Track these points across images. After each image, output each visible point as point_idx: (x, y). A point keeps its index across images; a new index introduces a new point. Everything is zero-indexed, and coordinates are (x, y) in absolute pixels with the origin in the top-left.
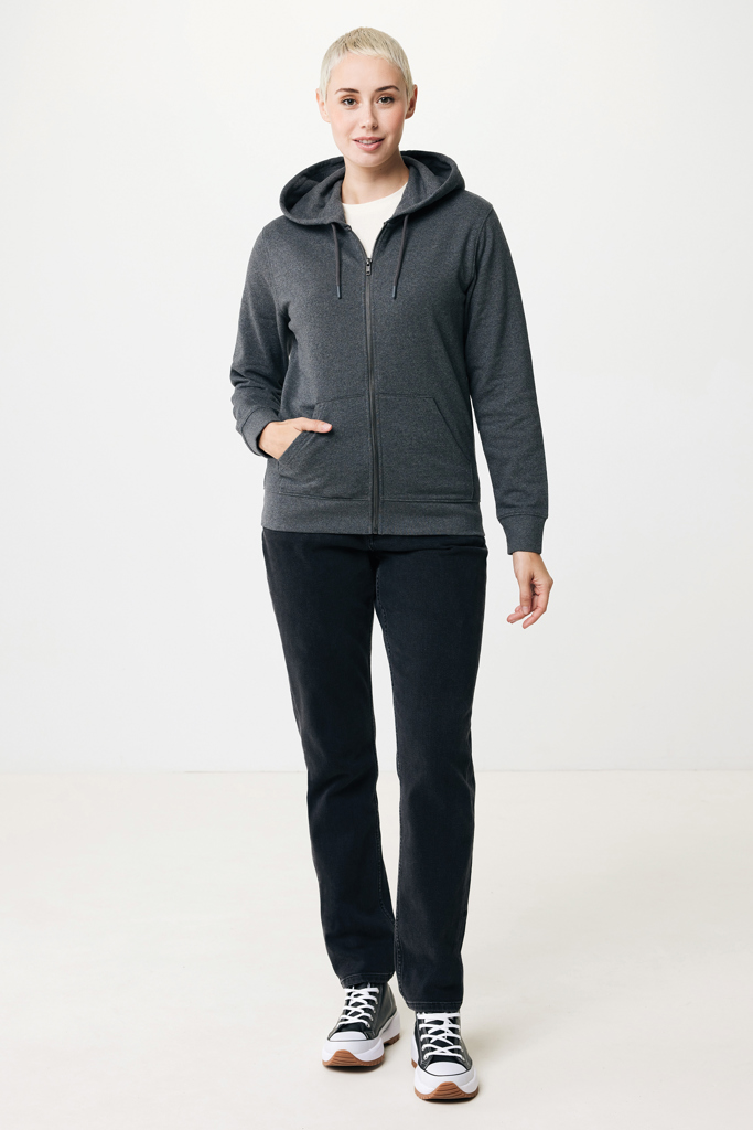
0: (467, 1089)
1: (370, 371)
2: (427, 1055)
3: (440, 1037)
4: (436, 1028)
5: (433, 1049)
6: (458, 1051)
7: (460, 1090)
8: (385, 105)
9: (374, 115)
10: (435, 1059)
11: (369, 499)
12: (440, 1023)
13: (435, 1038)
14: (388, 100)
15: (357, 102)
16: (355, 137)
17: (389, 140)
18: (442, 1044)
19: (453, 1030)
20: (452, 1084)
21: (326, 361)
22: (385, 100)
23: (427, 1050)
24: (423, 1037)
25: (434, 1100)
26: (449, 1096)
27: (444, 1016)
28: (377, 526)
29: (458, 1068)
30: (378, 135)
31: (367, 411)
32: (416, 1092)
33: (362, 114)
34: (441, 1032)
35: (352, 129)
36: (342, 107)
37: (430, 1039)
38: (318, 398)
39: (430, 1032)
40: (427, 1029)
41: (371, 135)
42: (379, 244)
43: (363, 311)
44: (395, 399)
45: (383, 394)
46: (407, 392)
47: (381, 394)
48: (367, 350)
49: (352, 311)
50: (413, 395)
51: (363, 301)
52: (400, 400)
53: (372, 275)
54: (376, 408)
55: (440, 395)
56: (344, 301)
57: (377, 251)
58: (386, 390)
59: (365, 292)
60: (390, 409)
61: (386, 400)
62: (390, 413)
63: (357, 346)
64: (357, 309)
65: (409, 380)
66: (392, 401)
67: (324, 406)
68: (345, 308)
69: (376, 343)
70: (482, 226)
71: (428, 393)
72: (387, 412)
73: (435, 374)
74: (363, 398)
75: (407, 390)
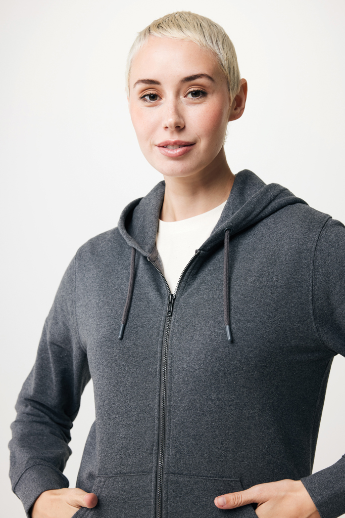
1: (161, 442)
8: (196, 100)
9: (178, 112)
14: (199, 94)
15: (161, 98)
16: (158, 142)
17: (202, 145)
21: (112, 423)
22: (195, 94)
30: (185, 137)
33: (164, 112)
35: (153, 130)
36: (141, 104)
38: (100, 470)
41: (176, 138)
42: (188, 277)
43: (159, 363)
44: (189, 481)
45: (174, 474)
46: (206, 472)
47: (171, 473)
48: (159, 415)
49: (146, 362)
50: (213, 477)
51: (159, 350)
52: (196, 483)
53: (173, 315)
54: (164, 492)
55: (250, 475)
56: (137, 349)
57: (184, 285)
58: (178, 468)
59: (163, 338)
60: (181, 494)
61: (177, 482)
62: (181, 499)
63: (148, 408)
64: (152, 359)
65: (209, 457)
66: (185, 484)
67: (104, 482)
68: (137, 357)
69: (170, 406)
70: (315, 244)
71: (234, 474)
72: (177, 499)
73: (245, 448)
74: (149, 477)
75: (206, 470)
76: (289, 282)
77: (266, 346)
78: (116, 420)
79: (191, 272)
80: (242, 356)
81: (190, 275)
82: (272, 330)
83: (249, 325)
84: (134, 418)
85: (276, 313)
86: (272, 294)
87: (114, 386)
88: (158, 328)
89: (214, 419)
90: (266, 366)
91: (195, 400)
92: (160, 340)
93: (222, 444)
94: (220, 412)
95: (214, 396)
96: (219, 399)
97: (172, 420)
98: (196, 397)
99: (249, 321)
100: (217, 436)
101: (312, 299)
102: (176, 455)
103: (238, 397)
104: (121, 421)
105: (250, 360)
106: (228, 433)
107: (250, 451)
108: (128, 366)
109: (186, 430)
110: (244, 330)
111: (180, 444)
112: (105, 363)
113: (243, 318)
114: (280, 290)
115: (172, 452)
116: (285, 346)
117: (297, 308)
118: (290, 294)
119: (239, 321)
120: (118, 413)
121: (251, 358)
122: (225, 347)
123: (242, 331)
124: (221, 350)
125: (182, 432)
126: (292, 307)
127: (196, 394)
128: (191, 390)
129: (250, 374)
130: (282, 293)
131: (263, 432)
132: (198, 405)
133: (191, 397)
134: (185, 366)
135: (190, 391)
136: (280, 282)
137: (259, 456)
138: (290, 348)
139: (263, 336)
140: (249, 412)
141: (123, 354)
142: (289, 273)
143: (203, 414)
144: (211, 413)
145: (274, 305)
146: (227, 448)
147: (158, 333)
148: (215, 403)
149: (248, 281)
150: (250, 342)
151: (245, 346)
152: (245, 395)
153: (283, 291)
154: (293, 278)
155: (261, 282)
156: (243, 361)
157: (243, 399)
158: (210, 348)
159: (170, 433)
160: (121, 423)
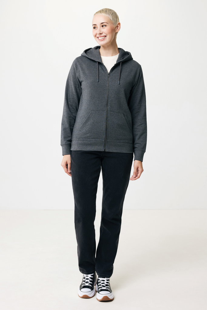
0: (111, 298)
2: (100, 289)
3: (103, 285)
4: (103, 282)
5: (101, 288)
6: (108, 288)
7: (109, 298)
10: (102, 290)
11: (104, 141)
12: (104, 281)
13: (102, 285)
18: (104, 286)
19: (107, 283)
20: (107, 296)
23: (100, 288)
24: (99, 284)
25: (102, 301)
26: (106, 300)
27: (105, 279)
28: (105, 149)
29: (108, 292)
31: (105, 115)
32: (97, 299)
34: (104, 283)
37: (101, 285)
38: (91, 110)
39: (101, 283)
40: (100, 282)
44: (113, 113)
47: (109, 111)
53: (109, 78)
56: (101, 84)
65: (117, 108)
71: (122, 112)
74: (104, 112)
147: (106, 81)
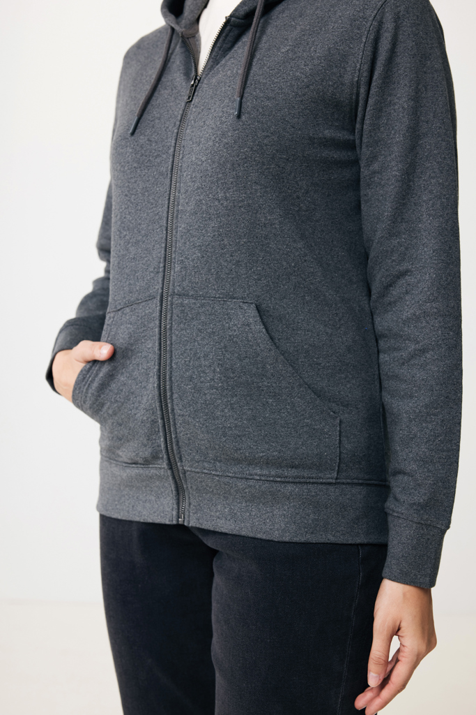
11: (166, 466)
28: (184, 512)
31: (157, 322)
38: (110, 304)
42: (217, 52)
43: (171, 160)
44: (195, 303)
45: (179, 295)
46: (214, 292)
47: (177, 294)
48: (167, 224)
49: (158, 160)
50: (223, 298)
51: (173, 144)
52: (202, 305)
53: (193, 101)
54: (168, 318)
55: (270, 299)
56: (151, 145)
57: (212, 64)
58: (184, 288)
59: (178, 129)
60: (186, 320)
61: (182, 305)
62: (186, 326)
63: (157, 217)
64: (164, 156)
65: (217, 273)
66: (190, 307)
67: (113, 318)
68: (150, 156)
69: (178, 211)
70: (375, 12)
71: (247, 295)
72: (182, 325)
73: (262, 263)
74: (155, 301)
75: (214, 289)
76: (330, 53)
77: (288, 132)
78: (127, 237)
79: (221, 47)
80: (254, 142)
81: (220, 50)
82: (299, 113)
83: (267, 103)
84: (143, 232)
85: (306, 90)
86: (305, 66)
87: (126, 195)
88: (176, 117)
89: (222, 224)
90: (288, 160)
91: (201, 200)
92: (176, 131)
93: (231, 256)
94: (229, 216)
95: (221, 195)
96: (226, 199)
97: (179, 229)
98: (202, 197)
99: (269, 99)
100: (225, 246)
101: (358, 81)
102: (181, 271)
103: (250, 197)
104: (131, 239)
105: (265, 148)
106: (239, 242)
107: (270, 268)
108: (140, 167)
109: (191, 240)
110: (261, 110)
111: (186, 258)
112: (119, 168)
113: (262, 95)
114: (316, 62)
115: (178, 268)
116: (316, 136)
117: (336, 89)
118: (329, 69)
119: (257, 98)
120: (128, 229)
121: (266, 145)
122: (235, 130)
123: (258, 110)
124: (230, 134)
125: (188, 243)
126: (329, 86)
127: (202, 193)
128: (198, 188)
129: (265, 167)
130: (318, 65)
131: (287, 245)
132: (204, 207)
133: (198, 198)
134: (194, 159)
135: (197, 190)
136: (319, 53)
137: (283, 275)
138: (324, 140)
139: (284, 119)
140: (265, 217)
141: (135, 154)
142: (333, 42)
143: (209, 218)
144: (218, 217)
145: (305, 80)
146: (239, 261)
147: (175, 124)
148: (222, 204)
149: (280, 51)
150: (267, 124)
151: (259, 129)
152: (259, 194)
153: (320, 63)
154: (337, 49)
155: (295, 53)
156: (255, 148)
157: (256, 199)
158: (219, 133)
159: (176, 245)
160: (131, 241)
